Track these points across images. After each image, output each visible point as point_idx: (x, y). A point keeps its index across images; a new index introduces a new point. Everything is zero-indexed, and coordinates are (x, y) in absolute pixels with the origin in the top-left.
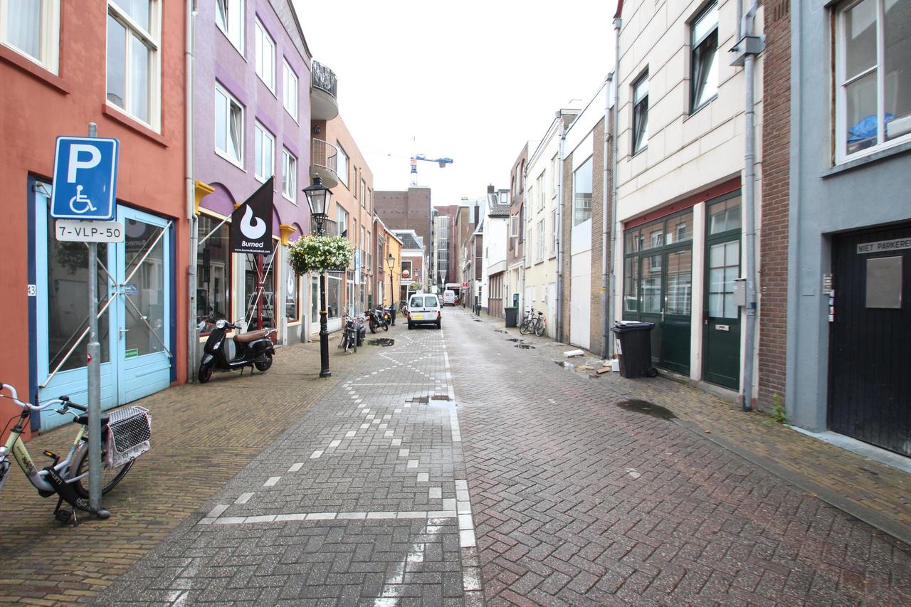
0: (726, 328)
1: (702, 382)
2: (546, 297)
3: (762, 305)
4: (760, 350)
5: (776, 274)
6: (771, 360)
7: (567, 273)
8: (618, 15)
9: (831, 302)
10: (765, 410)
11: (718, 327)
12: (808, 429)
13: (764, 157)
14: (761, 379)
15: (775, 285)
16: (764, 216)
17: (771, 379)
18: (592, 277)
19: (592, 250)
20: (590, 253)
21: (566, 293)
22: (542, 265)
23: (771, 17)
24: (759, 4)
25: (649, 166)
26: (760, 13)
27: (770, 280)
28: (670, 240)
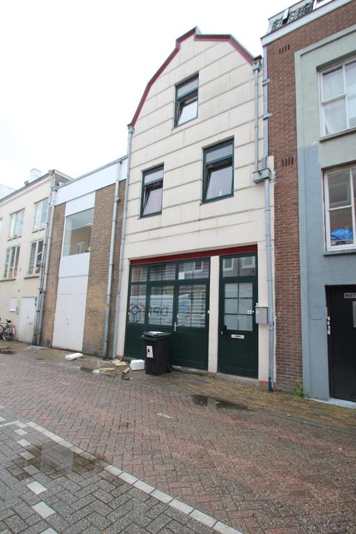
0: (242, 337)
1: (220, 374)
2: (18, 309)
3: (277, 323)
4: (277, 351)
5: (288, 306)
6: (287, 357)
7: (51, 290)
8: (132, 125)
9: (328, 324)
10: (283, 390)
11: (233, 336)
12: (322, 399)
13: (275, 237)
14: (278, 369)
15: (288, 312)
16: (276, 270)
17: (287, 370)
18: (87, 296)
19: (90, 276)
20: (87, 277)
21: (49, 306)
22: (12, 282)
23: (279, 164)
24: (269, 154)
25: (162, 226)
26: (271, 160)
27: (283, 308)
28: (182, 276)
